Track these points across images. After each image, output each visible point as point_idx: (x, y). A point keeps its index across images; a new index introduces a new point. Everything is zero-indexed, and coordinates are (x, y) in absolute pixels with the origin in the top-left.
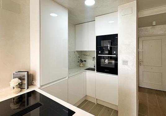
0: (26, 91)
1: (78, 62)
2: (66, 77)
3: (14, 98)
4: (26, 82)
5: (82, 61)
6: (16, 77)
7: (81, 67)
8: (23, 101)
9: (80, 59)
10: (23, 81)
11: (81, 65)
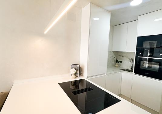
0: (78, 79)
1: (114, 62)
2: (104, 74)
3: (71, 82)
4: (78, 72)
5: (117, 62)
6: (73, 68)
7: (116, 67)
8: (76, 85)
9: (116, 59)
10: (77, 71)
11: (117, 65)
